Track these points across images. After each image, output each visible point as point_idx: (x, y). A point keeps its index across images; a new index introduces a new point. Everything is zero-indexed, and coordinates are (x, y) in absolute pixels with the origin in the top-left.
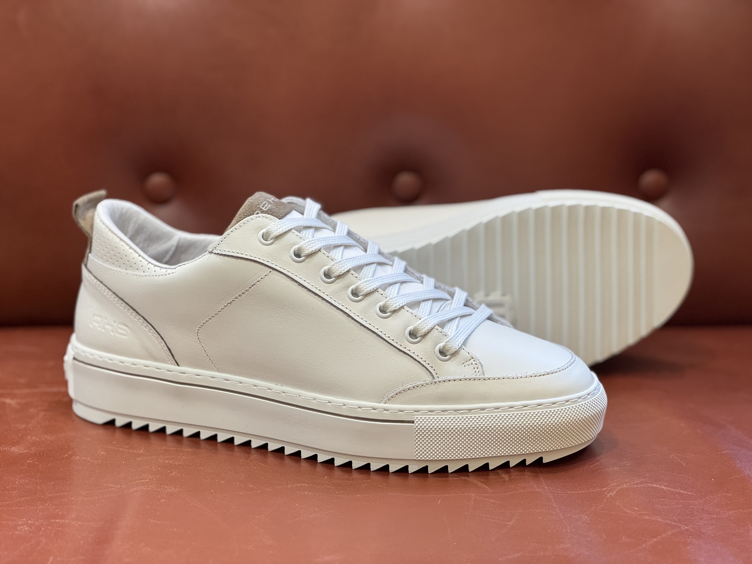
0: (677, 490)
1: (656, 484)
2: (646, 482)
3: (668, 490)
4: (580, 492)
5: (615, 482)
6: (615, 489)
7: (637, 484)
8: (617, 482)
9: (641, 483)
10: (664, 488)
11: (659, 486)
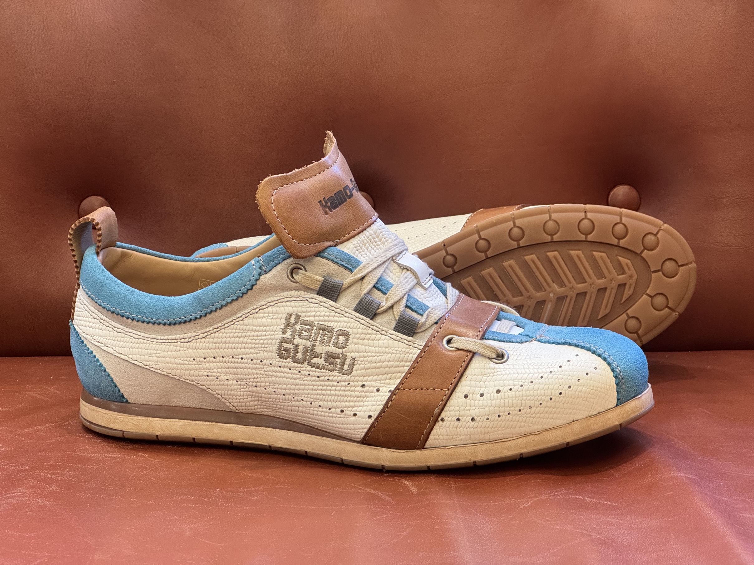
0: (601, 501)
1: (579, 496)
2: (568, 494)
3: (590, 501)
4: (493, 504)
5: (533, 494)
6: (531, 500)
7: (558, 495)
8: (535, 494)
9: (562, 495)
10: (587, 499)
11: (581, 497)
